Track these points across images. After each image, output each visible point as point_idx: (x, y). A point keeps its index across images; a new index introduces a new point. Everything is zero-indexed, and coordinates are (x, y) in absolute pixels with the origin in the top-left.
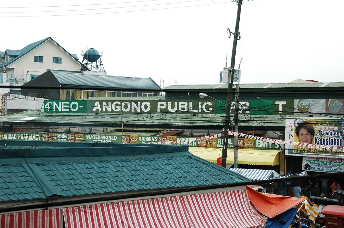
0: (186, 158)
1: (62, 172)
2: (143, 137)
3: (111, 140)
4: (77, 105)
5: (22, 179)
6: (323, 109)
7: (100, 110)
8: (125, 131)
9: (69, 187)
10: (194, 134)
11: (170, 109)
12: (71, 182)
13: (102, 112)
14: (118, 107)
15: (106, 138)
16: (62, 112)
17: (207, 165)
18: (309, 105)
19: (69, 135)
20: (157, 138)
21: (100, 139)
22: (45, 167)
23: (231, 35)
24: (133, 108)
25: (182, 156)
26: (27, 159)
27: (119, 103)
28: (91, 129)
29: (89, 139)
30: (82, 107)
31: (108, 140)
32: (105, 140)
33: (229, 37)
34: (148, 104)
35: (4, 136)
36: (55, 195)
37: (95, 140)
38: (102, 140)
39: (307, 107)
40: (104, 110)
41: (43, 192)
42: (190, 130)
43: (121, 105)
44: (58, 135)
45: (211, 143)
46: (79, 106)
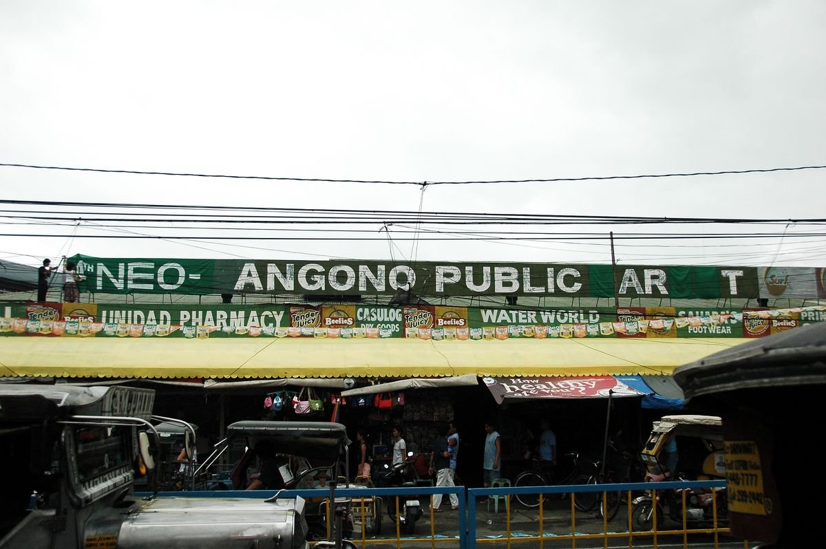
4: (182, 272)
7: (258, 285)
11: (470, 285)
13: (265, 291)
14: (316, 278)
16: (126, 291)
18: (787, 280)
24: (362, 280)
27: (320, 269)
29: (494, 321)
30: (197, 277)
34: (410, 272)
37: (517, 324)
39: (783, 283)
40: (271, 285)
43: (326, 274)
46: (187, 276)
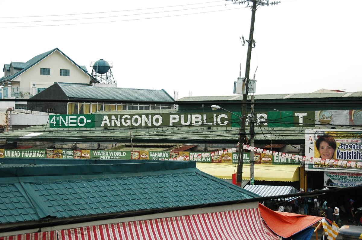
0: (193, 174)
1: (58, 191)
2: (153, 153)
3: (120, 156)
4: (85, 119)
5: (14, 200)
6: (346, 120)
7: (109, 125)
8: (134, 146)
9: (65, 208)
10: (209, 149)
11: (183, 123)
12: (68, 202)
13: (111, 126)
14: (128, 121)
15: (114, 154)
16: (68, 127)
17: (216, 182)
18: (331, 117)
19: (75, 151)
20: (168, 153)
21: (108, 155)
22: (39, 187)
23: (244, 43)
24: (143, 121)
25: (188, 173)
26: (20, 178)
27: (129, 117)
28: (99, 145)
29: (97, 155)
30: (90, 121)
31: (117, 156)
32: (114, 156)
33: (243, 45)
34: (160, 118)
35: (7, 153)
36: (49, 216)
37: (103, 156)
38: (110, 156)
39: (329, 119)
40: (113, 124)
41: (36, 214)
42: (204, 145)
43: (131, 119)
44: (63, 151)
45: (226, 158)
46: (87, 121)
